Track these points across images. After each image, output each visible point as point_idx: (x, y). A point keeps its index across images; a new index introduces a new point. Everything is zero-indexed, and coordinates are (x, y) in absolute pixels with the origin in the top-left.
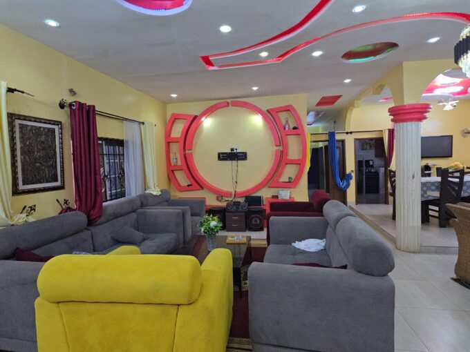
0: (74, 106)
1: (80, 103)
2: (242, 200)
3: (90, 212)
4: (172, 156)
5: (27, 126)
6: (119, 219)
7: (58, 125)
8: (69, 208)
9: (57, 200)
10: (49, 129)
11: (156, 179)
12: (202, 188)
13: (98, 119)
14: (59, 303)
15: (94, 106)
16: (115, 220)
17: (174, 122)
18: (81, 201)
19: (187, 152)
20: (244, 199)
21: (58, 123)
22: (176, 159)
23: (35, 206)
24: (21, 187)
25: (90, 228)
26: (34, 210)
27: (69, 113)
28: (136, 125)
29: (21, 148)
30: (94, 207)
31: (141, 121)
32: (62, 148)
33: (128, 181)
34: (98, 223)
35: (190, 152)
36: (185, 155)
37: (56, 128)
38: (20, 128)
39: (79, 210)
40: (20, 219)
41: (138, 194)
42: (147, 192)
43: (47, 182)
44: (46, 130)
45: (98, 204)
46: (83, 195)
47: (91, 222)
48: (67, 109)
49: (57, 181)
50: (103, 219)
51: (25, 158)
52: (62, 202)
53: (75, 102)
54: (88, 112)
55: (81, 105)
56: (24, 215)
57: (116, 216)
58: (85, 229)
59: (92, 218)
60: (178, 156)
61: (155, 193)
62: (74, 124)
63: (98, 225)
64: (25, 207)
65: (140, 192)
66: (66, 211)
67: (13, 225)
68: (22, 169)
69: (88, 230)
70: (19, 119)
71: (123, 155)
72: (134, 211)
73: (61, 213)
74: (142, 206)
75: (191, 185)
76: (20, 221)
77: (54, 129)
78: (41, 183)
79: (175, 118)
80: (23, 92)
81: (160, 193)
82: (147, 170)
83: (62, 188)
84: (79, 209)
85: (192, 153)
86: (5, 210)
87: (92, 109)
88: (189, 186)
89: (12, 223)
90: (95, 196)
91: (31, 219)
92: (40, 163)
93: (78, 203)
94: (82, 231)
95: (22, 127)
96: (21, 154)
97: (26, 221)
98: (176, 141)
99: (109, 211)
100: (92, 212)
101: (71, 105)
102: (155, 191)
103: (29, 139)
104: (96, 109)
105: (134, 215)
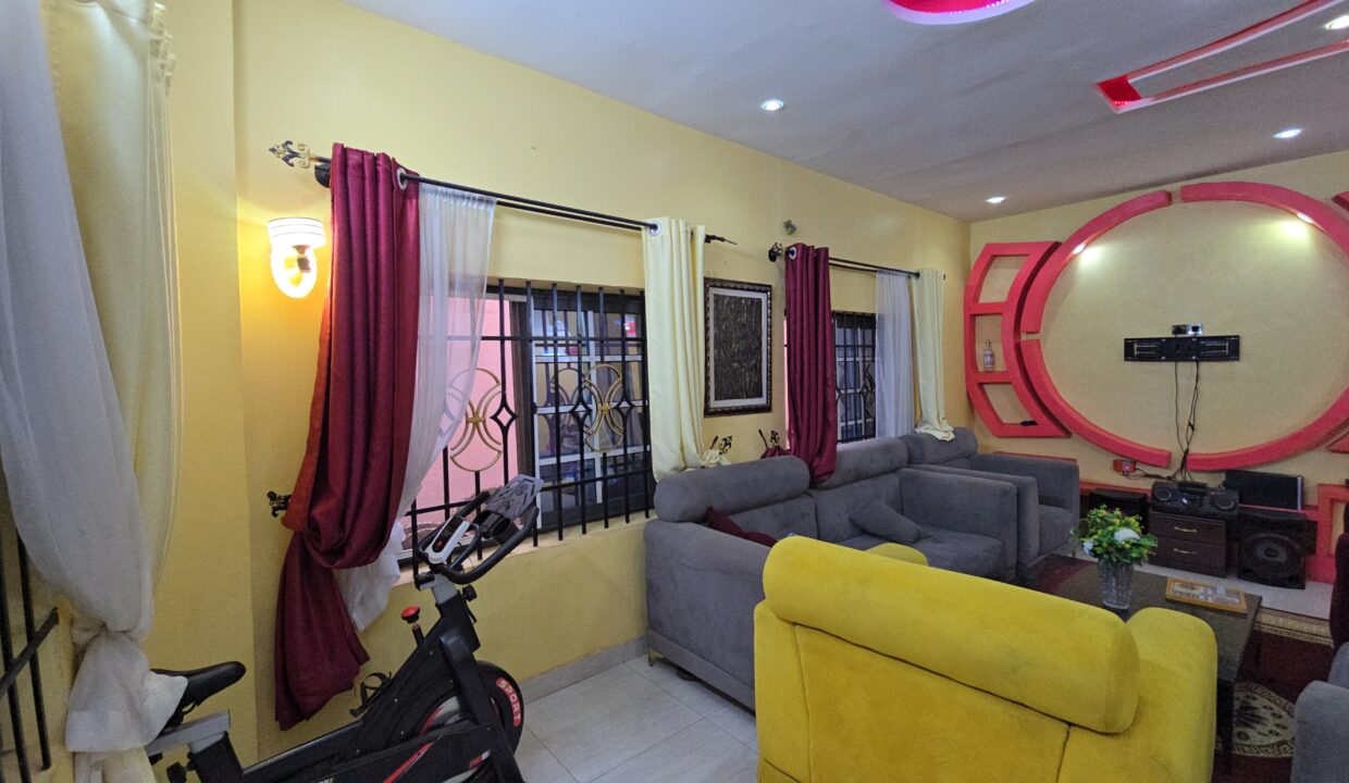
0: (793, 253)
1: (804, 246)
2: (1214, 481)
3: (813, 461)
4: (980, 349)
5: (725, 297)
6: (865, 483)
7: (766, 292)
8: (778, 448)
9: (760, 431)
10: (752, 300)
11: (941, 405)
12: (1068, 434)
13: (834, 275)
14: (795, 624)
15: (826, 250)
16: (856, 485)
17: (988, 266)
18: (798, 437)
19: (1024, 337)
20: (1222, 477)
21: (765, 288)
22: (992, 356)
23: (730, 438)
24: (715, 404)
25: (813, 492)
26: (730, 444)
27: (784, 267)
28: (902, 279)
29: (715, 336)
30: (820, 453)
31: (914, 271)
32: (770, 335)
33: (882, 403)
34: (825, 484)
35: (1031, 337)
36: (1018, 347)
37: (763, 297)
38: (716, 301)
39: (794, 454)
40: (712, 457)
41: (900, 434)
42: (921, 430)
43: (748, 397)
44: (749, 303)
45: (828, 448)
46: (804, 428)
47: (815, 482)
48: (780, 261)
49: (761, 396)
50: (834, 479)
51: (719, 352)
52: (768, 438)
53: (795, 245)
54: (816, 261)
55: (804, 249)
56: (716, 452)
57: (860, 476)
58: (806, 493)
59: (817, 473)
60: (998, 349)
61: (940, 435)
62: (792, 287)
63: (827, 488)
64: (717, 438)
65: (904, 430)
66: (773, 455)
67: (703, 467)
68: (716, 373)
69: (809, 495)
70: (715, 286)
71: (873, 347)
72: (894, 471)
73: (764, 456)
74: (911, 461)
75: (1033, 423)
76: (712, 462)
77: (760, 300)
78: (738, 397)
79: (992, 255)
80: (722, 240)
81: (952, 436)
82: (921, 380)
83: (766, 409)
84: (796, 451)
85: (1038, 341)
86: (695, 440)
87: (823, 256)
88: (1024, 424)
89: (703, 463)
90: (824, 432)
91: (725, 461)
92: (740, 363)
93: (793, 439)
94: (799, 496)
95: (718, 298)
96: (715, 347)
97: (718, 463)
98: (993, 310)
99: (846, 465)
100: (816, 463)
101: (789, 252)
102: (942, 432)
103: (725, 319)
104: (831, 255)
105: (894, 479)
